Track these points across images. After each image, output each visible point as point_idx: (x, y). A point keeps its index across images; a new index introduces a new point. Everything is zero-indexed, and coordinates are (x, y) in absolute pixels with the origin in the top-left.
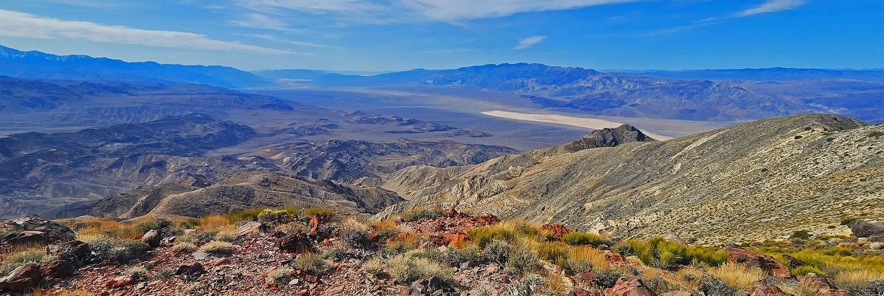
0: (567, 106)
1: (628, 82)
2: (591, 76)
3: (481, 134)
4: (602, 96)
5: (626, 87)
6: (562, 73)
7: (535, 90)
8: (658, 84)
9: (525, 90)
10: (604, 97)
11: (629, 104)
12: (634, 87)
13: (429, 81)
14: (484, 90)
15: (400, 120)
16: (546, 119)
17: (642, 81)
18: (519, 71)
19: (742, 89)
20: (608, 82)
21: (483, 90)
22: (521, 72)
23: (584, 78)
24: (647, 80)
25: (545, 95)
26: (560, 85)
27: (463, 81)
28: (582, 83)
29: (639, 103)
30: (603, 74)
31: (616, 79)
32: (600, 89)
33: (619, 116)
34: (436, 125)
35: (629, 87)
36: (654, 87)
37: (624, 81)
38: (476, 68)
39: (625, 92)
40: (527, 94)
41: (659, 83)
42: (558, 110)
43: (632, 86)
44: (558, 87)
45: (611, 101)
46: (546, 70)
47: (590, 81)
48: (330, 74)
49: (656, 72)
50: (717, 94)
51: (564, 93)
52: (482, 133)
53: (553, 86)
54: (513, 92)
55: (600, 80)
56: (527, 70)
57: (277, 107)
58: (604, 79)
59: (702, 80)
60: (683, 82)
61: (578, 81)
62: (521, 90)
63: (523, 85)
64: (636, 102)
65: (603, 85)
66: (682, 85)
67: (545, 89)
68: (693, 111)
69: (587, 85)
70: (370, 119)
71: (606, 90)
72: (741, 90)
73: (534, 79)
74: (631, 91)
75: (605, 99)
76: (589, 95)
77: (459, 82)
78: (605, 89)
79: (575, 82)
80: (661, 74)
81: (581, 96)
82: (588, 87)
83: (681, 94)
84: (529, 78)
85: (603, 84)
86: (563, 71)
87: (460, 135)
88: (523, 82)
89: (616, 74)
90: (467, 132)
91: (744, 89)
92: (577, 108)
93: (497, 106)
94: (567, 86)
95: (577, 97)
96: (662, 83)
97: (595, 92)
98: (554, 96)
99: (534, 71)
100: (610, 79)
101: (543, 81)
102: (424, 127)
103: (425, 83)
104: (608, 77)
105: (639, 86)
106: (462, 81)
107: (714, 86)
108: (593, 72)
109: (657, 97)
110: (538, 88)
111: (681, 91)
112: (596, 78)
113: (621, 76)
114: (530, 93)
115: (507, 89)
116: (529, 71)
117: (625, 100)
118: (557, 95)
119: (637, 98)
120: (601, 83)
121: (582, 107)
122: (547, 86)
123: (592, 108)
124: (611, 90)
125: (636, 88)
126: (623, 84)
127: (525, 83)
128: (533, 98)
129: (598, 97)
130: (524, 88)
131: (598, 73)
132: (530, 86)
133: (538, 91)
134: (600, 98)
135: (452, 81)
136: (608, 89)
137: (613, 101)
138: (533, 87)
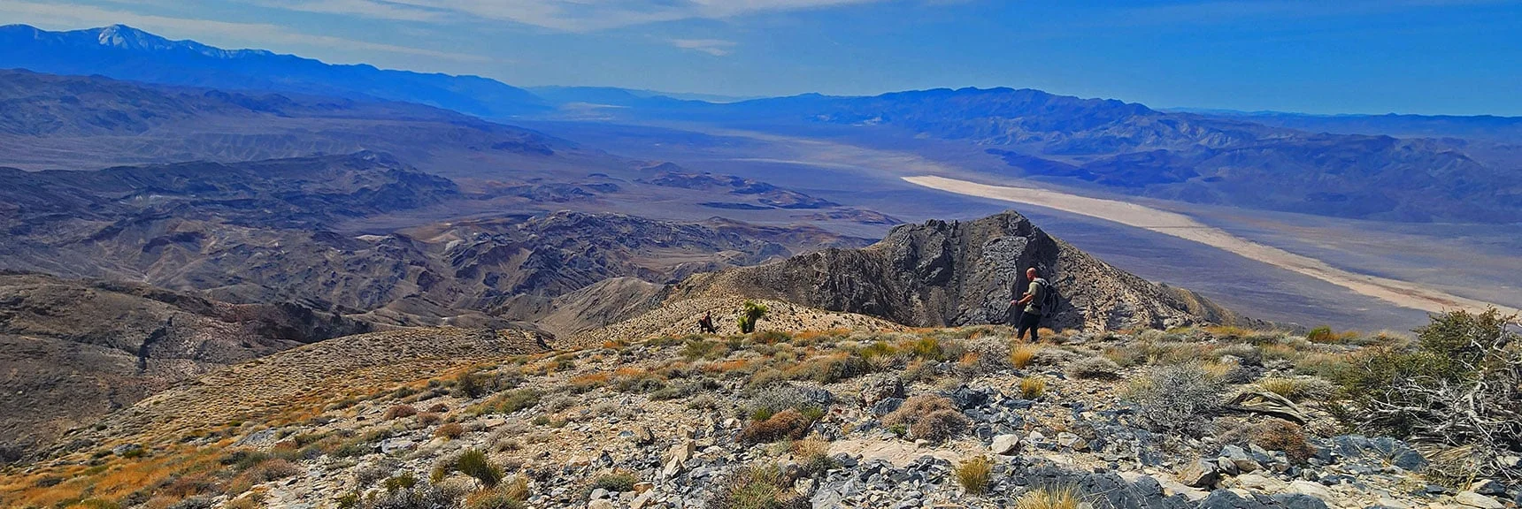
0: (1073, 173)
1: (1209, 133)
2: (1135, 117)
3: (882, 217)
4: (1148, 158)
5: (1204, 142)
6: (1079, 109)
7: (1018, 140)
8: (1274, 139)
9: (997, 140)
10: (1153, 159)
11: (1203, 177)
12: (1221, 143)
13: (823, 116)
14: (921, 136)
15: (737, 182)
16: (1025, 197)
17: (1241, 133)
18: (995, 103)
19: (1463, 157)
20: (1168, 130)
21: (918, 136)
22: (997, 106)
23: (1120, 121)
24: (1251, 130)
25: (1035, 150)
26: (1068, 134)
27: (886, 118)
28: (1114, 131)
29: (1225, 176)
30: (1162, 114)
31: (1186, 125)
32: (1148, 145)
33: (1175, 199)
34: (800, 196)
35: (1210, 141)
36: (1264, 144)
37: (1201, 131)
38: (914, 95)
39: (1199, 151)
40: (1000, 147)
41: (1276, 136)
42: (1053, 181)
43: (1216, 142)
44: (1064, 136)
45: (1166, 170)
46: (1050, 102)
47: (1131, 128)
49: (1276, 115)
50: (1401, 165)
51: (1073, 149)
52: (885, 216)
53: (1056, 133)
54: (973, 143)
55: (1152, 127)
56: (1010, 102)
57: (521, 148)
58: (1161, 125)
60: (1328, 136)
61: (1105, 126)
62: (989, 140)
63: (995, 130)
64: (1218, 174)
65: (1156, 136)
66: (1327, 143)
67: (1037, 139)
68: (1340, 197)
69: (1122, 135)
70: (684, 178)
71: (1161, 147)
72: (1459, 160)
73: (1018, 119)
74: (1214, 150)
75: (1155, 164)
76: (1122, 156)
77: (876, 120)
78: (1158, 143)
79: (1100, 127)
80: (1286, 120)
81: (1106, 157)
82: (1125, 139)
83: (1320, 162)
84: (1009, 116)
85: (1157, 133)
86: (1080, 105)
87: (840, 217)
88: (996, 126)
89: (1188, 117)
90: (856, 214)
91: (1467, 159)
92: (1092, 178)
93: (935, 168)
94: (1080, 135)
95: (1096, 158)
96: (1283, 137)
97: (1138, 150)
98: (1052, 153)
99: (1023, 103)
100: (1168, 123)
101: (1037, 124)
102: (777, 198)
103: (816, 120)
104: (1170, 121)
105: (1232, 140)
106: (882, 117)
107: (1398, 148)
108: (1141, 110)
109: (1267, 166)
110: (1024, 135)
111: (1321, 155)
112: (1145, 121)
113: (1195, 120)
114: (1006, 146)
115: (963, 137)
117: (1196, 168)
118: (1057, 153)
119: (1221, 166)
120: (1152, 132)
121: (1103, 177)
122: (1042, 134)
123: (1124, 180)
124: (1170, 147)
125: (1225, 146)
126: (1198, 136)
127: (1000, 126)
128: (1009, 155)
129: (1140, 158)
130: (996, 137)
131: (1153, 112)
132: (1009, 132)
133: (1023, 142)
134: (1143, 162)
135: (865, 119)
136: (1166, 145)
137: (1170, 169)
138: (1014, 135)
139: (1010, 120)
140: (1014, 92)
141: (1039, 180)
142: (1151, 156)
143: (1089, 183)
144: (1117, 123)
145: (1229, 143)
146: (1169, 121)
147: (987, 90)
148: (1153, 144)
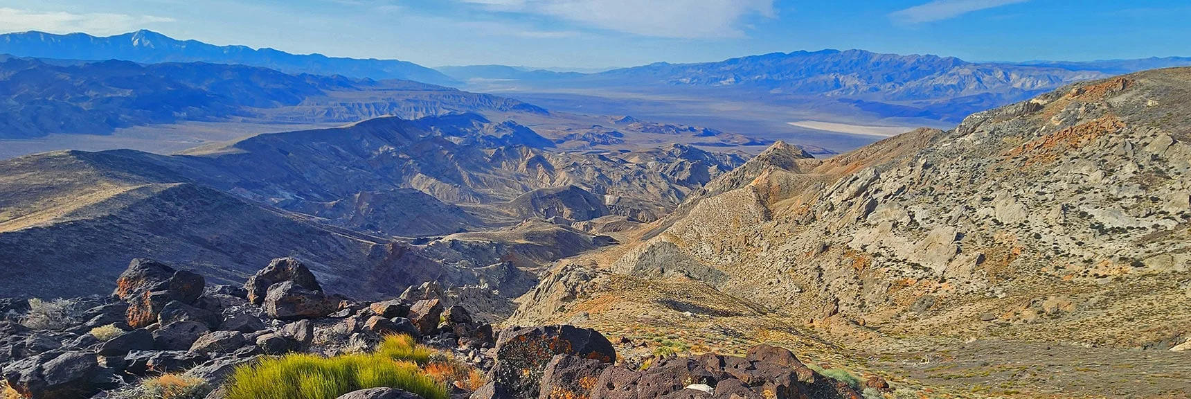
0: (921, 114)
1: (1021, 77)
2: (955, 68)
4: (979, 100)
5: (1018, 86)
6: (900, 65)
7: (860, 91)
9: (842, 91)
10: (982, 101)
12: (1033, 86)
13: (684, 80)
14: (775, 91)
15: (691, 129)
18: (827, 62)
20: (987, 77)
22: (830, 65)
23: (943, 72)
25: (877, 98)
26: (900, 84)
27: (736, 78)
28: (940, 80)
30: (979, 65)
31: (1000, 72)
32: (973, 89)
37: (1014, 76)
38: (753, 59)
39: (1017, 93)
40: (847, 97)
42: (907, 121)
43: (1028, 85)
44: (897, 86)
46: (872, 61)
47: (955, 77)
48: (537, 72)
51: (910, 95)
53: (889, 84)
54: (822, 95)
55: (973, 75)
56: (840, 61)
58: (979, 73)
61: (932, 76)
62: (836, 92)
63: (837, 84)
65: (977, 82)
67: (877, 89)
69: (949, 83)
71: (984, 91)
73: (854, 74)
76: (954, 98)
78: (980, 88)
79: (927, 77)
81: (943, 100)
82: (952, 85)
84: (844, 72)
85: (978, 79)
86: (902, 60)
88: (837, 80)
89: (1000, 65)
92: (938, 118)
94: (912, 84)
95: (933, 102)
97: (964, 93)
98: (893, 100)
99: (852, 61)
100: (989, 72)
101: (871, 78)
103: (679, 83)
104: (986, 69)
105: (1042, 82)
108: (957, 62)
110: (864, 86)
112: (965, 72)
113: (1007, 69)
114: (852, 95)
115: (812, 90)
116: (842, 62)
118: (898, 99)
120: (974, 79)
122: (878, 85)
124: (992, 90)
125: (1036, 88)
126: (1011, 81)
127: (840, 80)
128: (859, 102)
129: (971, 100)
130: (841, 89)
131: (967, 63)
132: (850, 84)
133: (865, 92)
134: (975, 103)
135: (720, 80)
136: (986, 88)
138: (855, 87)
140: (841, 53)
143: (936, 121)
145: (1039, 85)
147: (816, 52)
148: (977, 88)
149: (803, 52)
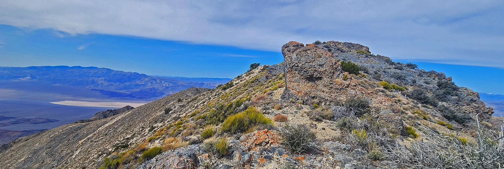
0: (128, 96)
1: (165, 82)
2: (144, 78)
5: (164, 85)
8: (180, 84)
9: (95, 86)
10: (152, 90)
17: (173, 82)
18: (90, 72)
20: (154, 82)
21: (55, 85)
22: (92, 73)
23: (139, 79)
24: (175, 81)
25: (112, 89)
26: (123, 83)
27: (33, 77)
28: (138, 82)
30: (151, 77)
31: (159, 80)
32: (149, 86)
35: (166, 85)
36: (178, 85)
37: (163, 82)
39: (164, 88)
40: (97, 88)
41: (181, 83)
43: (167, 85)
44: (121, 84)
45: (156, 93)
46: (113, 73)
47: (143, 81)
49: (179, 77)
51: (125, 88)
53: (118, 83)
54: (84, 87)
55: (149, 81)
56: (97, 72)
58: (152, 80)
59: (200, 82)
60: (192, 83)
61: (135, 80)
62: (91, 86)
63: (93, 82)
64: (170, 93)
65: (151, 84)
67: (111, 85)
69: (141, 83)
73: (102, 78)
74: (167, 87)
75: (152, 91)
76: (142, 89)
78: (152, 86)
79: (133, 81)
80: (182, 79)
81: (138, 90)
82: (142, 84)
84: (99, 77)
85: (151, 83)
86: (125, 74)
88: (93, 80)
89: (159, 78)
92: (134, 97)
93: (67, 97)
94: (127, 84)
95: (134, 90)
96: (182, 83)
97: (147, 87)
98: (118, 90)
99: (103, 73)
100: (155, 80)
101: (110, 80)
105: (171, 84)
106: (31, 77)
107: (205, 85)
108: (145, 76)
110: (106, 84)
112: (147, 79)
113: (162, 79)
114: (99, 88)
115: (79, 85)
117: (164, 92)
118: (121, 89)
119: (170, 91)
120: (150, 82)
121: (138, 97)
122: (113, 83)
123: (145, 97)
124: (156, 86)
125: (170, 86)
127: (95, 81)
128: (102, 91)
129: (148, 90)
130: (94, 84)
131: (149, 76)
132: (99, 82)
133: (106, 86)
135: (19, 77)
136: (154, 86)
137: (157, 93)
138: (102, 84)
139: (99, 79)
140: (98, 69)
141: (115, 99)
142: (151, 89)
144: (138, 80)
146: (153, 79)
147: (86, 67)
148: (150, 86)
149: (79, 67)
